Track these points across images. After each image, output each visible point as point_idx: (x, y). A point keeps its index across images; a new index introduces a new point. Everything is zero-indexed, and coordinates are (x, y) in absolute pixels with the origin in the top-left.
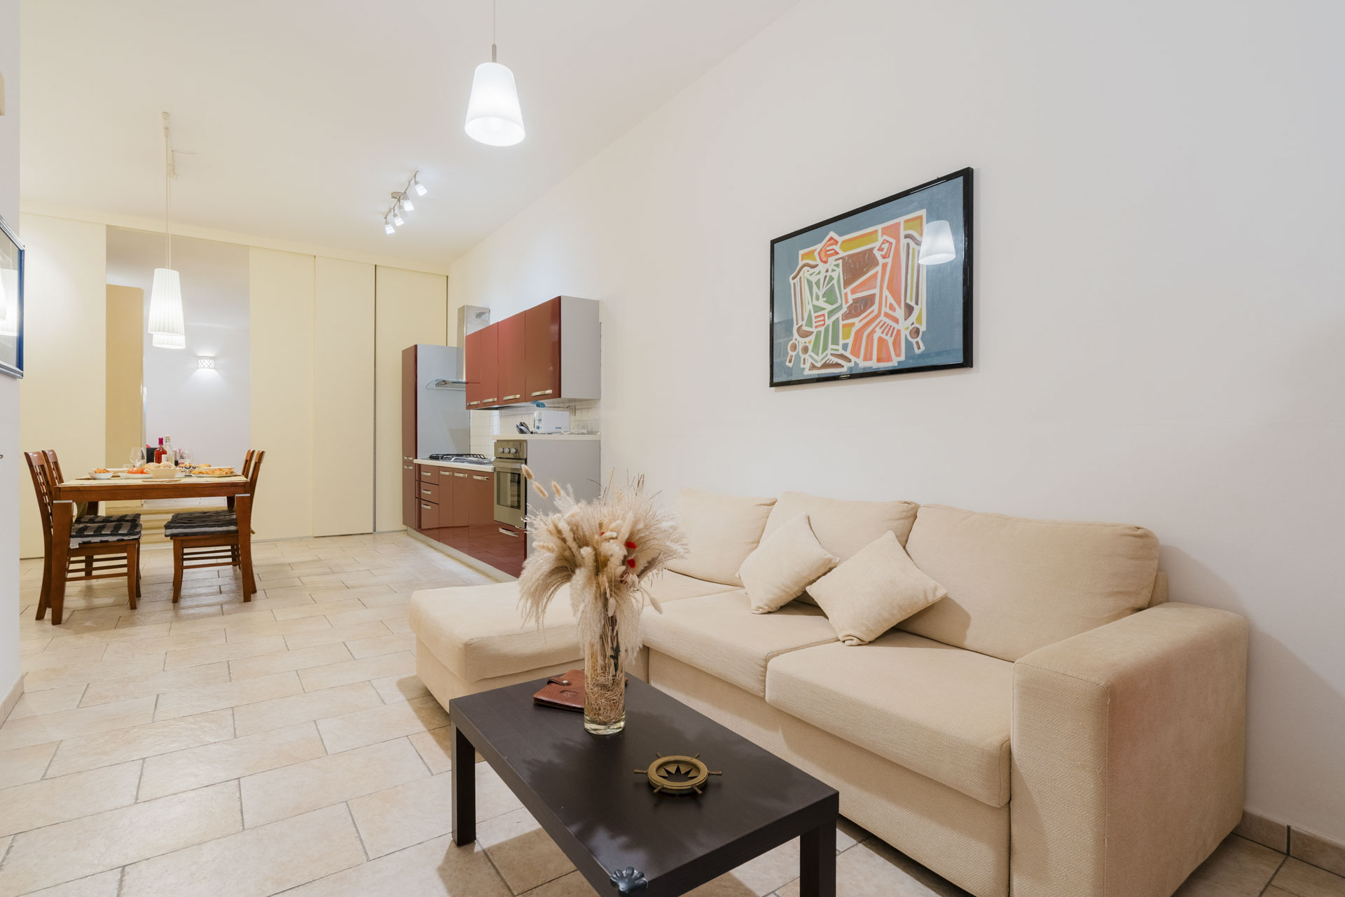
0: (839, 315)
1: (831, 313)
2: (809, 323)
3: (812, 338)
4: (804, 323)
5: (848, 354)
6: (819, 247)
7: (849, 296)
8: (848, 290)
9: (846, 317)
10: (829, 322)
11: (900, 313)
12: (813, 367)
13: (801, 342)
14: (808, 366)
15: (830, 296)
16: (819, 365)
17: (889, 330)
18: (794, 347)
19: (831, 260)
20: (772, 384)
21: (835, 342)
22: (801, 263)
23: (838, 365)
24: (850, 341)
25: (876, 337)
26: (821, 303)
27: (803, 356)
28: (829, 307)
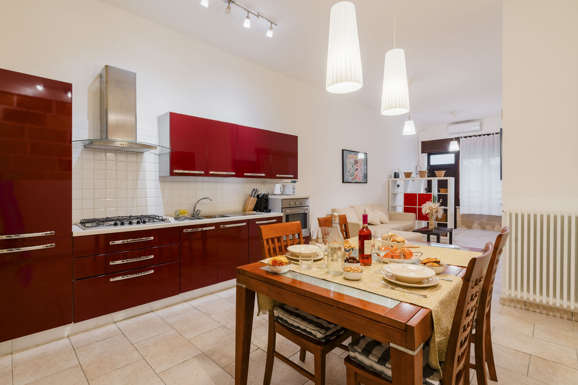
0: (354, 170)
1: (353, 170)
2: (350, 171)
3: (350, 173)
4: (349, 170)
5: (355, 178)
6: (351, 155)
7: (355, 167)
8: (355, 166)
9: (355, 171)
10: (353, 171)
11: (361, 173)
12: (350, 180)
13: (349, 174)
14: (349, 179)
15: (352, 166)
16: (351, 179)
17: (360, 175)
18: (347, 175)
19: (353, 159)
20: (343, 182)
21: (353, 176)
22: (348, 157)
23: (354, 180)
24: (355, 176)
25: (358, 176)
26: (351, 167)
27: (349, 177)
28: (353, 168)
